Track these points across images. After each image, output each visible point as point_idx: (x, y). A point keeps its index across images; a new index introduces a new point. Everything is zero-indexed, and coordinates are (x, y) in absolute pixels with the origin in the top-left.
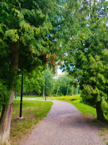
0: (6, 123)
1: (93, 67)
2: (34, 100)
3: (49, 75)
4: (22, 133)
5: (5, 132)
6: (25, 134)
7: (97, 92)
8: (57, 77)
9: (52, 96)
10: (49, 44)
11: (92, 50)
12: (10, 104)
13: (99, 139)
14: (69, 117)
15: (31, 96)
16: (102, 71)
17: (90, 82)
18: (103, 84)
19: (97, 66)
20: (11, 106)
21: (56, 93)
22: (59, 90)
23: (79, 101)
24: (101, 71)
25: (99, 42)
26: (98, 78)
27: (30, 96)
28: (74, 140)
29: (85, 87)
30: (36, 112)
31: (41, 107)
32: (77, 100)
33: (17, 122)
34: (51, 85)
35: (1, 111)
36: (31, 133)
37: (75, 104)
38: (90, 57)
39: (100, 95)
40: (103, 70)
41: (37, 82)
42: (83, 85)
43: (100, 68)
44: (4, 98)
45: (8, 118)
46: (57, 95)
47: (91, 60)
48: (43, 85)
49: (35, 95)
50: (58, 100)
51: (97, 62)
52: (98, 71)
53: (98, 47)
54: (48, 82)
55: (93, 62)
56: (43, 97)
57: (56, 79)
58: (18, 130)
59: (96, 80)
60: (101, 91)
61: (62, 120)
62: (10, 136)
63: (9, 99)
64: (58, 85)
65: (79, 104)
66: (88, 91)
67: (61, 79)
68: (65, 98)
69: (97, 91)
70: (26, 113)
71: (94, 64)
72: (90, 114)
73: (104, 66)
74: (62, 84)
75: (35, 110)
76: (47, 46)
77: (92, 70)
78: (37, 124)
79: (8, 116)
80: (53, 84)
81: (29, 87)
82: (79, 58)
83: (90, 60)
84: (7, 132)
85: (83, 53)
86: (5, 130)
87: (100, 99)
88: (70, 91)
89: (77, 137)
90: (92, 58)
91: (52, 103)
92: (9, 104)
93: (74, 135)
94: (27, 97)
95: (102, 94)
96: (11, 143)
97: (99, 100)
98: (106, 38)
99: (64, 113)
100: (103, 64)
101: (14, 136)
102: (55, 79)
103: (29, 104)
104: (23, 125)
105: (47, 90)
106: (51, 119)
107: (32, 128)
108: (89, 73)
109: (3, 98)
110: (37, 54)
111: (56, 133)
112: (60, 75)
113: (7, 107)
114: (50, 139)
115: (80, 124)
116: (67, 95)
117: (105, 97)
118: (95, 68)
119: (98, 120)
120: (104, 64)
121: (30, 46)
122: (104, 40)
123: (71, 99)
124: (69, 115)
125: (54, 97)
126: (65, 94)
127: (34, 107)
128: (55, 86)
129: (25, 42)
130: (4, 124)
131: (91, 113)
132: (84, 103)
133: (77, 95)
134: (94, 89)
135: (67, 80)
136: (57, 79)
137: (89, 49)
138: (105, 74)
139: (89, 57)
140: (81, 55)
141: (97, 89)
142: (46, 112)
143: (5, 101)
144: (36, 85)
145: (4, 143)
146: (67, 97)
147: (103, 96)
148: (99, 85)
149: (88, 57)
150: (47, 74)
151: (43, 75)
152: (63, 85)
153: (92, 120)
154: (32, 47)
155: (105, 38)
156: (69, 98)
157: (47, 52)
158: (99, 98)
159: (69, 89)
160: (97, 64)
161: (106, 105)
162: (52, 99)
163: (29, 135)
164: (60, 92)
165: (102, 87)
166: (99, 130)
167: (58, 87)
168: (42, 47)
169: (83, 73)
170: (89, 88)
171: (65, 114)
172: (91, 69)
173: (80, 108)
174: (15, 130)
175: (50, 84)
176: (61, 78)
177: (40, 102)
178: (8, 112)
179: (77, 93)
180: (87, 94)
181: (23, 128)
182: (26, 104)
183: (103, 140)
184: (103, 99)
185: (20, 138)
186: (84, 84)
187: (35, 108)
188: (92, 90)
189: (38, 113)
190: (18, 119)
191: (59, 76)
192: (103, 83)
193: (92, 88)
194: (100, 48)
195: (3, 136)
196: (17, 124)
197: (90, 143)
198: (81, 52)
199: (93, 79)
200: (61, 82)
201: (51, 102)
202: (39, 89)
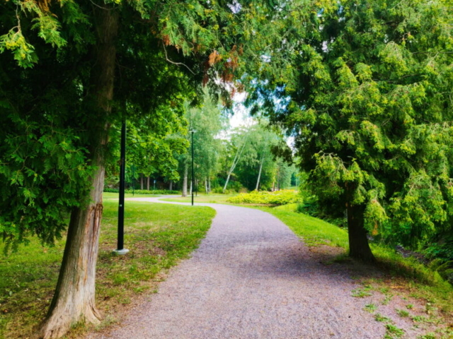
0: (84, 262)
1: (348, 99)
2: (155, 204)
3: (203, 125)
4: (130, 292)
5: (81, 287)
6: (139, 293)
7: (357, 176)
8: (229, 132)
9: (211, 193)
10: (218, 18)
11: (349, 45)
12: (94, 208)
13: (354, 307)
14: (268, 251)
15: (146, 191)
16: (374, 113)
17: (335, 147)
18: (374, 153)
19: (360, 97)
20: (95, 213)
21: (222, 185)
22: (234, 175)
23: (292, 206)
24: (372, 112)
25: (373, 21)
26: (362, 135)
27: (142, 191)
28: (283, 310)
29: (322, 160)
30: (167, 235)
31: (180, 222)
32: (286, 203)
33: (110, 263)
34: (210, 158)
35: (67, 228)
36: (155, 292)
37: (282, 216)
38: (341, 67)
39: (363, 185)
40: (380, 111)
41: (167, 147)
42: (316, 155)
43: (370, 105)
44: (77, 189)
45: (89, 246)
46: (227, 189)
47: (342, 78)
48: (184, 159)
49: (158, 188)
50: (228, 203)
51: (363, 86)
52: (362, 111)
53: (367, 36)
54: (200, 148)
55: (349, 86)
56: (184, 196)
57: (225, 141)
58: (117, 284)
59: (355, 140)
60: (369, 174)
61: (247, 258)
62: (96, 298)
63: (89, 190)
64: (230, 159)
65: (294, 216)
66: (329, 173)
67: (239, 139)
68: (251, 199)
69: (356, 173)
70: (136, 239)
71: (352, 91)
72: (329, 242)
73: (381, 99)
74: (242, 156)
75: (161, 231)
76: (213, 24)
77: (344, 110)
78: (171, 267)
79: (88, 241)
80: (214, 155)
81: (143, 163)
82: (304, 72)
83: (338, 76)
84: (87, 288)
85: (319, 56)
86: (81, 281)
87: (365, 196)
88: (266, 179)
89: (292, 301)
90: (345, 71)
91: (214, 211)
92: (91, 208)
93: (283, 296)
94: (133, 193)
95: (371, 183)
96: (100, 316)
97: (361, 199)
98: (396, 8)
99: (252, 240)
100: (380, 89)
101: (107, 298)
102: (222, 139)
103: (143, 214)
104: (131, 271)
105: (197, 174)
106: (211, 256)
107: (157, 278)
108: (334, 118)
109: (72, 188)
110: (181, 50)
111: (229, 291)
112: (237, 129)
113: (84, 215)
114: (215, 308)
115: (299, 268)
116: (256, 190)
117: (379, 191)
118: (355, 104)
119: (351, 259)
120: (383, 91)
121: (162, 21)
122: (387, 13)
123: (271, 203)
124: (265, 244)
125: (218, 196)
126: (251, 188)
127: (159, 222)
128: (221, 161)
129: (145, 6)
130: (79, 264)
131: (332, 240)
132: (310, 214)
133: (289, 191)
134: (347, 166)
135: (259, 143)
136: (229, 139)
137: (338, 43)
138: (384, 123)
139: (337, 68)
140: (313, 63)
141: (356, 166)
142: (197, 236)
143: (77, 198)
144: (165, 155)
145: (81, 315)
146: (256, 195)
147: (374, 187)
148: (363, 157)
149: (333, 70)
150: (197, 124)
151: (184, 124)
152: (244, 159)
153: (335, 259)
154: (169, 25)
155: (391, 7)
156: (264, 198)
157: (212, 45)
158: (359, 194)
159: (263, 172)
160: (361, 91)
161: (381, 214)
162: (212, 200)
163: (152, 297)
164: (238, 180)
165: (372, 162)
166: (353, 283)
167: (229, 166)
168: (196, 26)
169: (317, 118)
170: (332, 163)
171: (255, 242)
172: (341, 106)
173: (297, 227)
174: (108, 284)
175: (204, 155)
176: (241, 137)
177: (178, 208)
178: (88, 229)
179: (289, 184)
180: (326, 181)
181: (133, 277)
182: (133, 212)
183: (364, 307)
184: (372, 196)
185: (124, 305)
186: (317, 152)
187: (161, 225)
188: (341, 171)
189: (172, 239)
190: (114, 254)
191: (234, 132)
192: (377, 149)
193: (341, 165)
194: (373, 41)
195: (76, 297)
196: (112, 268)
197: (327, 316)
198: (314, 53)
199: (348, 136)
200: (241, 149)
201: (210, 208)
202: (174, 167)
